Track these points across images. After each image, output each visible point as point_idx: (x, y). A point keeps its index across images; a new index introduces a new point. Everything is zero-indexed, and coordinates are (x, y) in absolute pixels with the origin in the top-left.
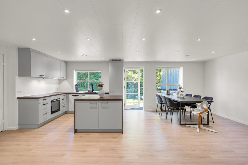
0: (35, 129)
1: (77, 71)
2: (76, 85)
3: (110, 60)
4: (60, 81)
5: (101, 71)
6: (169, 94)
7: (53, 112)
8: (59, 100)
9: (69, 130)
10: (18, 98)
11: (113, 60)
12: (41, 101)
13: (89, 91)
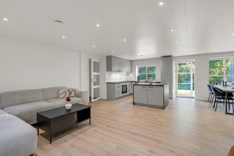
0: (114, 100)
1: (139, 67)
2: (138, 76)
3: (161, 57)
4: (128, 74)
5: (155, 66)
6: (226, 85)
7: (123, 93)
8: (127, 86)
9: (131, 103)
10: (106, 83)
11: (164, 57)
12: (116, 85)
13: (146, 81)
